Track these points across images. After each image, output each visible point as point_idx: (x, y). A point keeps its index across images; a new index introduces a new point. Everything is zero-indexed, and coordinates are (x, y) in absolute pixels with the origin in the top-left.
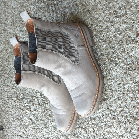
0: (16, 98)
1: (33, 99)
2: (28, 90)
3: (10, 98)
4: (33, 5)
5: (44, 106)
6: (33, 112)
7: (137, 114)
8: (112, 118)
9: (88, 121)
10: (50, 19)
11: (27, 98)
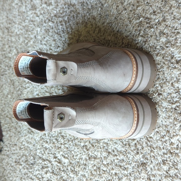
0: (25, 162)
1: (45, 164)
2: (38, 151)
3: (19, 162)
5: (60, 174)
10: (61, 44)
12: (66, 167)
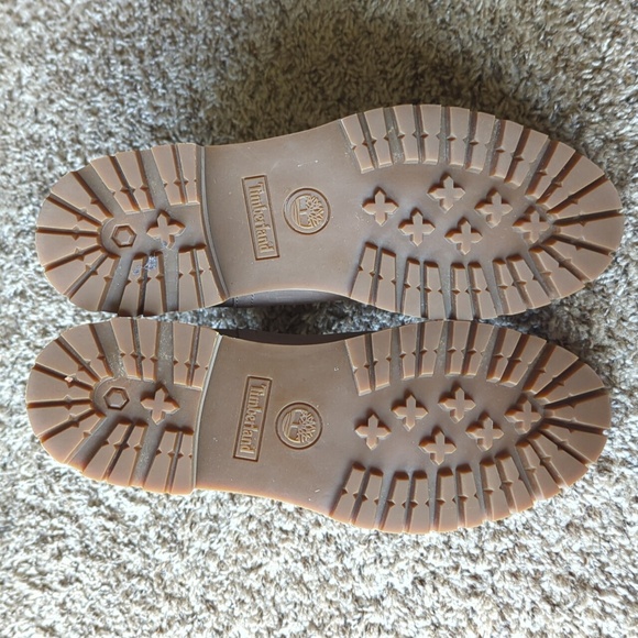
4: (31, 64)
6: (56, 591)
7: (585, 560)
8: (466, 591)
9: (341, 615)
11: (22, 522)
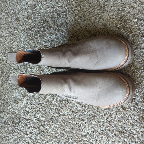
0: (12, 122)
1: (28, 122)
2: (23, 114)
3: (7, 123)
5: (39, 128)
10: (39, 45)
12: (43, 123)
